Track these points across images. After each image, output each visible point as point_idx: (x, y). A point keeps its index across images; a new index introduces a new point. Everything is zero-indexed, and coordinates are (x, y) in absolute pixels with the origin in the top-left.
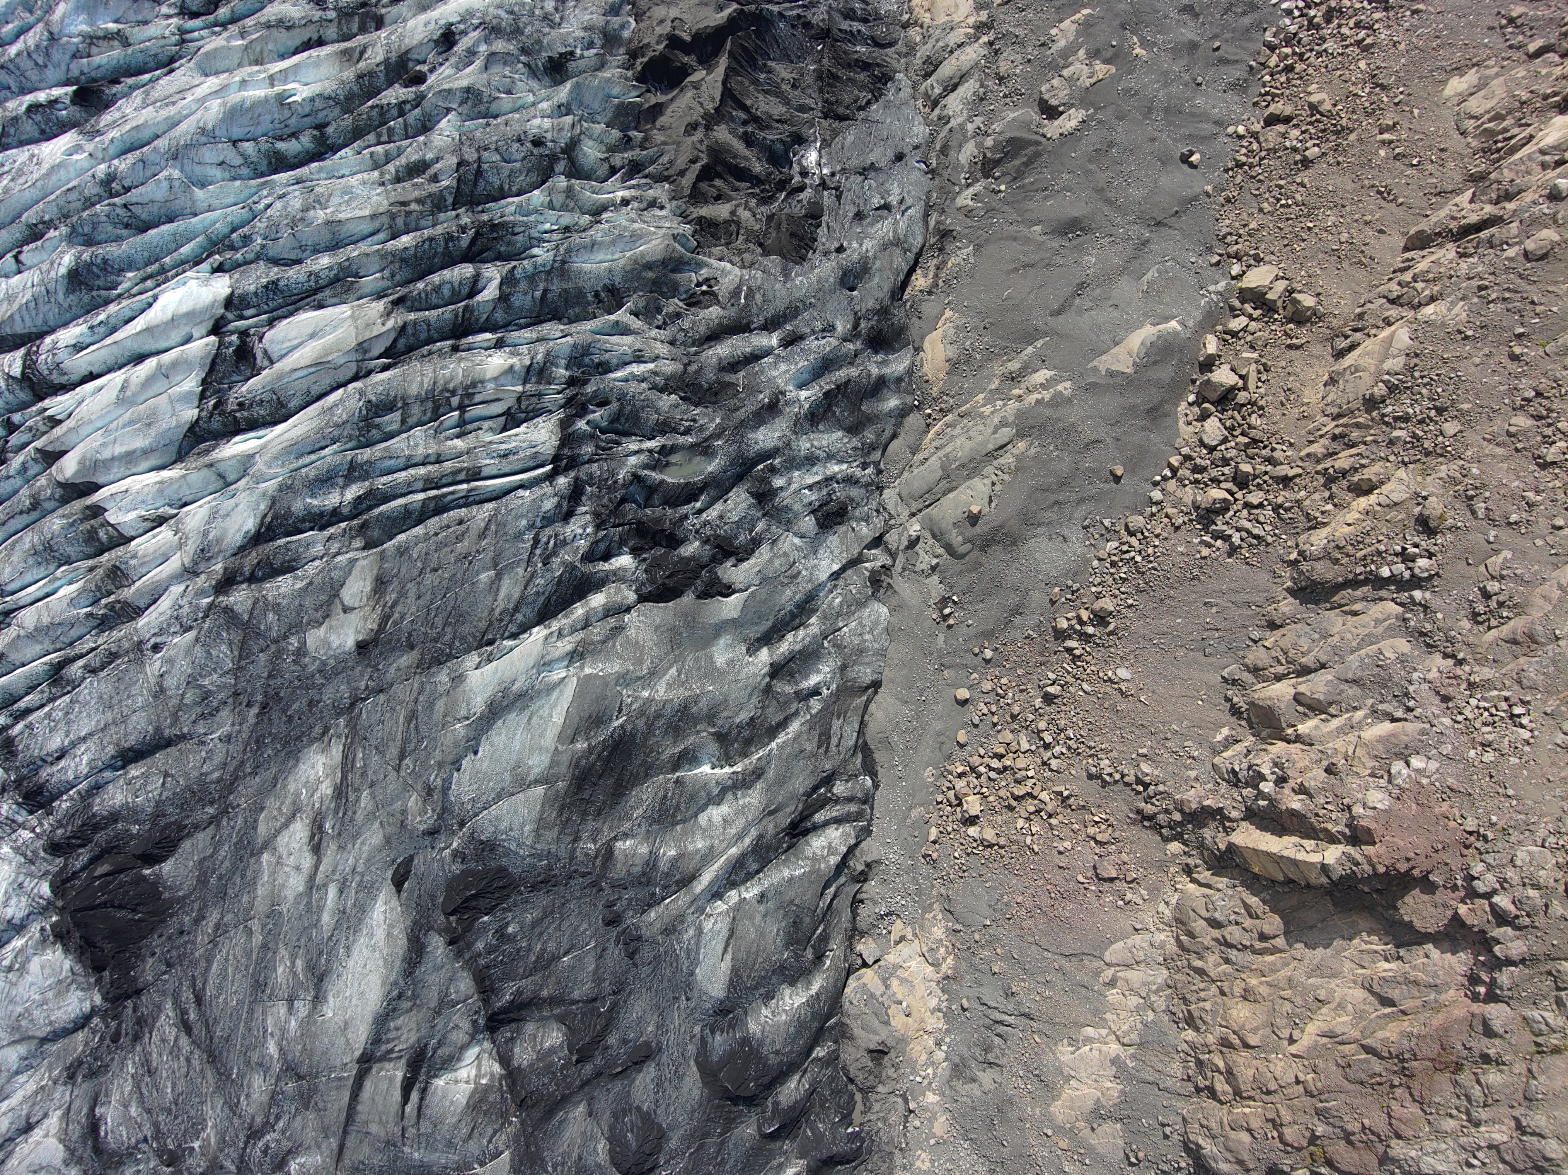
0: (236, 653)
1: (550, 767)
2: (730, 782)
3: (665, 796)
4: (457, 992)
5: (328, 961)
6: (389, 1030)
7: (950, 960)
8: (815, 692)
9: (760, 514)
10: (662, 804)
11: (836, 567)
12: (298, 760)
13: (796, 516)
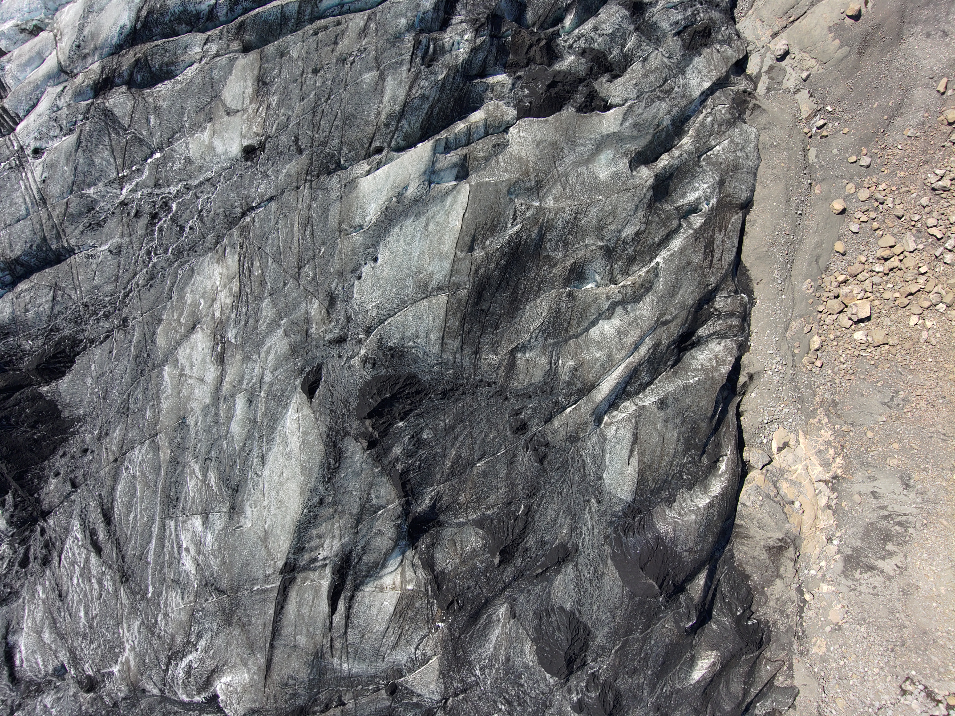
0: (119, 161)
1: (451, 275)
2: (619, 297)
3: (559, 309)
4: (377, 497)
5: (243, 471)
6: (311, 539)
7: (839, 460)
8: (694, 209)
9: (632, 28)
10: (556, 316)
11: (706, 85)
12: (192, 270)
13: (665, 35)
